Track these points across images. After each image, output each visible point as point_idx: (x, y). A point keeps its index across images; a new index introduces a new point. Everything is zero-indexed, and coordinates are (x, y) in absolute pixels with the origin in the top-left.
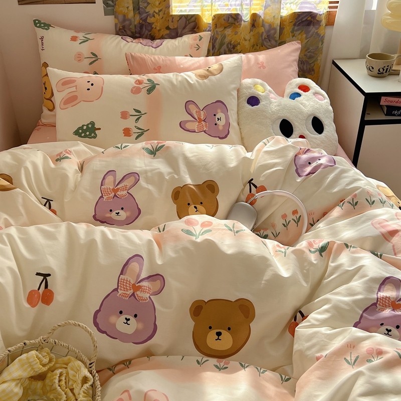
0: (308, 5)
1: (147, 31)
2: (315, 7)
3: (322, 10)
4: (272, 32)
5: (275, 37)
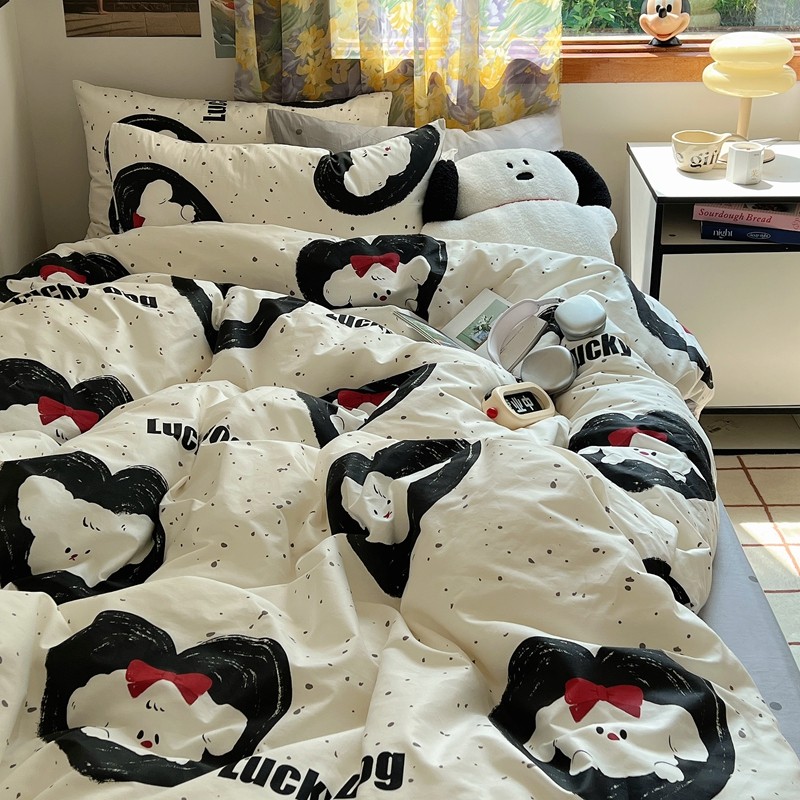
0: (524, 48)
1: (295, 90)
2: (536, 50)
3: (549, 56)
4: (467, 92)
5: (472, 101)
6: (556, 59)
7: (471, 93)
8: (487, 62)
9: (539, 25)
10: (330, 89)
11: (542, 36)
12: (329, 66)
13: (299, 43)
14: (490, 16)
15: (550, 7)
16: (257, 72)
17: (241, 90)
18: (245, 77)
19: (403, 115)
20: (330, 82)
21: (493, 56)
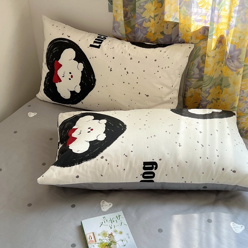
5: (240, 59)
10: (162, 37)
12: (162, 25)
13: (145, 9)
16: (122, 23)
17: (115, 31)
18: (116, 25)
19: (200, 57)
20: (162, 33)
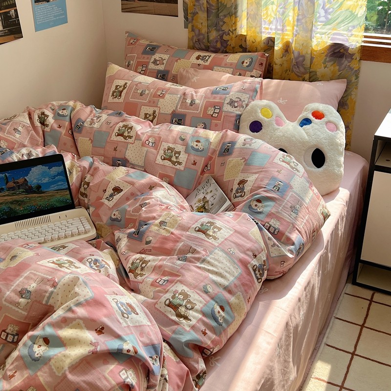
2: (347, 39)
3: (354, 43)
4: (301, 59)
5: (304, 65)
6: (358, 45)
7: (304, 60)
8: (316, 43)
9: (350, 24)
11: (351, 31)
14: (320, 17)
15: (357, 14)
21: (320, 40)
